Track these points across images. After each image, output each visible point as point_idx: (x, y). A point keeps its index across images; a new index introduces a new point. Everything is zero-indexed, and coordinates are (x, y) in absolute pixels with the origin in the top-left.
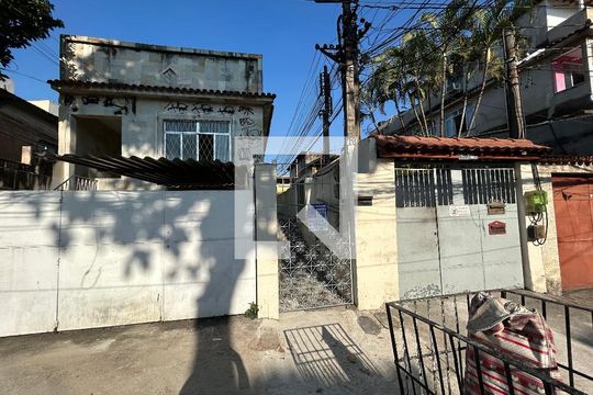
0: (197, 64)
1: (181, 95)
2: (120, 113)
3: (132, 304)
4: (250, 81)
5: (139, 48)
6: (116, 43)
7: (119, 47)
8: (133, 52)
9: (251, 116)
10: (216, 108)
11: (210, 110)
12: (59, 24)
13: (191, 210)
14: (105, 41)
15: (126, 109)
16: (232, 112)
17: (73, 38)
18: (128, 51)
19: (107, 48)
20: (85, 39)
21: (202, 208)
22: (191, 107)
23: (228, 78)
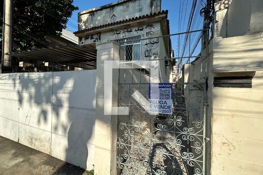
0: (125, 7)
1: (116, 26)
2: (95, 41)
3: (40, 139)
4: (153, 7)
5: (102, 8)
6: (94, 9)
7: (95, 11)
8: (100, 11)
9: (153, 30)
10: (134, 30)
11: (131, 31)
12: (77, 8)
13: (65, 86)
14: (90, 10)
15: (97, 39)
16: (142, 30)
17: (81, 13)
18: (98, 12)
19: (92, 13)
20: (84, 12)
21: (70, 84)
22: (122, 32)
23: (140, 10)
